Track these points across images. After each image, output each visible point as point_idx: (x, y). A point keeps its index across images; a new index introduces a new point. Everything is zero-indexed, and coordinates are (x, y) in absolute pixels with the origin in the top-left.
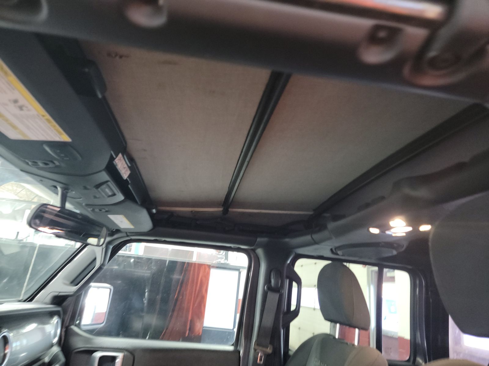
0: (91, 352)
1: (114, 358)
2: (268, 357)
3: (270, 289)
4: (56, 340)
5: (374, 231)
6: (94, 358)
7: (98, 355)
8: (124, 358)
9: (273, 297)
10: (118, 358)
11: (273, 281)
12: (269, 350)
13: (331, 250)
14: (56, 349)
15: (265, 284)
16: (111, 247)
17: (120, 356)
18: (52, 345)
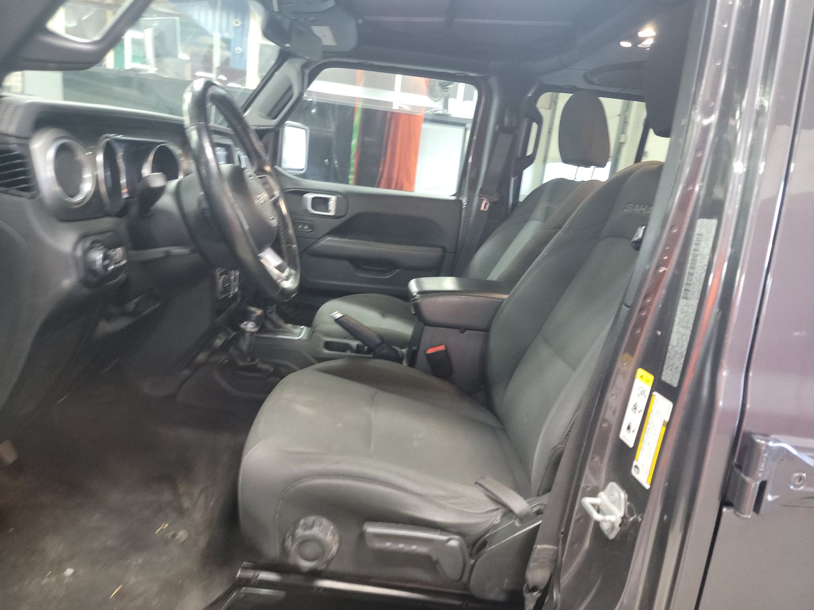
0: (302, 193)
2: (493, 205)
3: (502, 129)
5: (626, 44)
6: (306, 199)
7: (309, 196)
8: (338, 201)
9: (506, 140)
10: (330, 200)
11: (506, 119)
12: (495, 199)
13: (585, 76)
15: (496, 123)
16: (307, 72)
17: (332, 198)
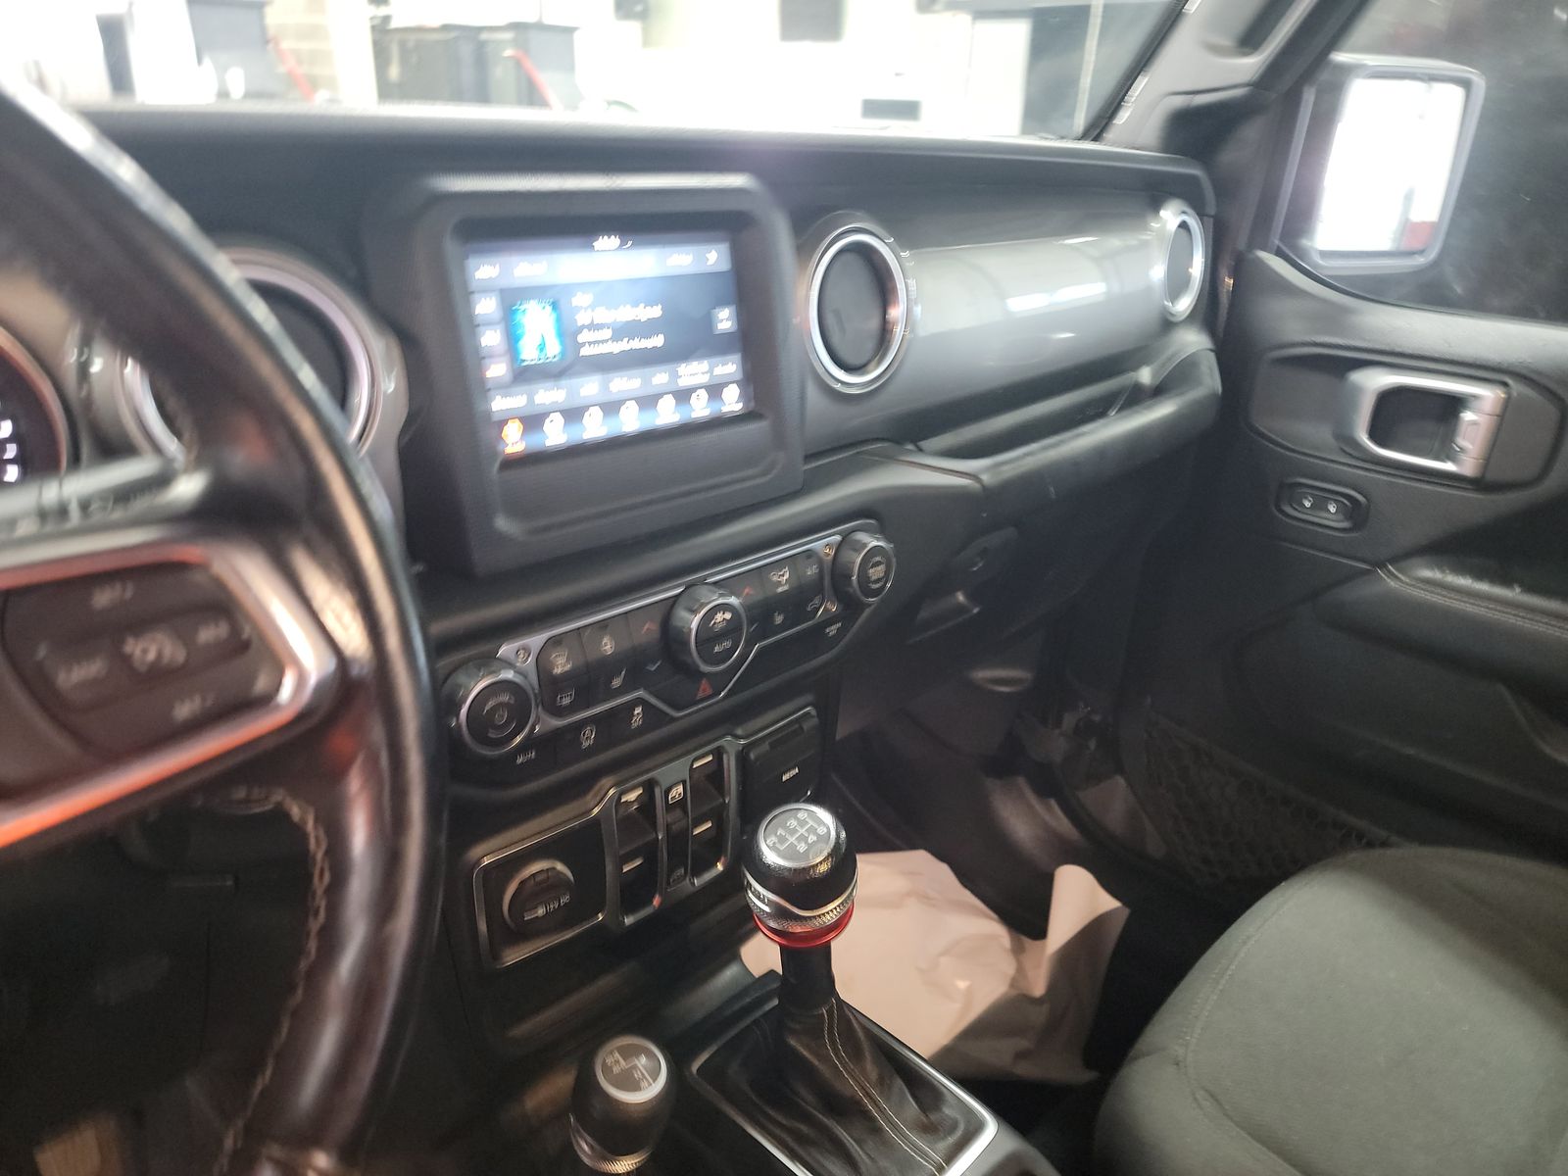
0: (1339, 365)
1: (1453, 405)
4: (1184, 304)
6: (1357, 390)
7: (1377, 381)
8: (1506, 418)
10: (1470, 404)
14: (1194, 341)
17: (1486, 397)
18: (1167, 324)
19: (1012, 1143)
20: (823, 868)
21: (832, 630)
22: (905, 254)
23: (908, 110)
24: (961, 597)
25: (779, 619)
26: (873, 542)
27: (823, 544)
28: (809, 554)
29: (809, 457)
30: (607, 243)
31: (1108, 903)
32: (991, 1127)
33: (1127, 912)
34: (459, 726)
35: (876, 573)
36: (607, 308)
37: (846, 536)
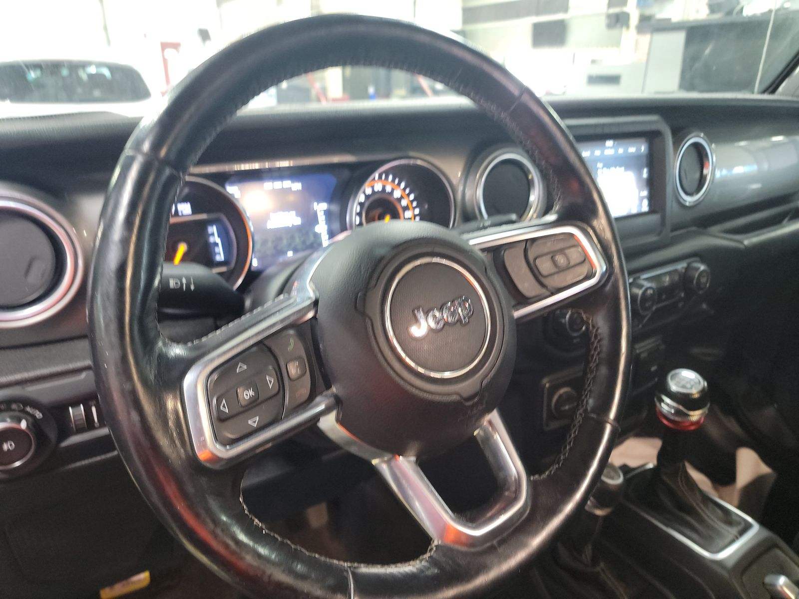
19: (766, 533)
20: (696, 396)
21: (680, 305)
22: (713, 146)
23: (613, 80)
24: (704, 306)
25: (664, 297)
26: (702, 267)
27: (681, 266)
28: (676, 271)
29: (672, 230)
30: (609, 143)
31: (765, 469)
32: (756, 527)
33: (775, 475)
34: (565, 322)
35: (703, 280)
36: (607, 168)
37: (689, 265)
